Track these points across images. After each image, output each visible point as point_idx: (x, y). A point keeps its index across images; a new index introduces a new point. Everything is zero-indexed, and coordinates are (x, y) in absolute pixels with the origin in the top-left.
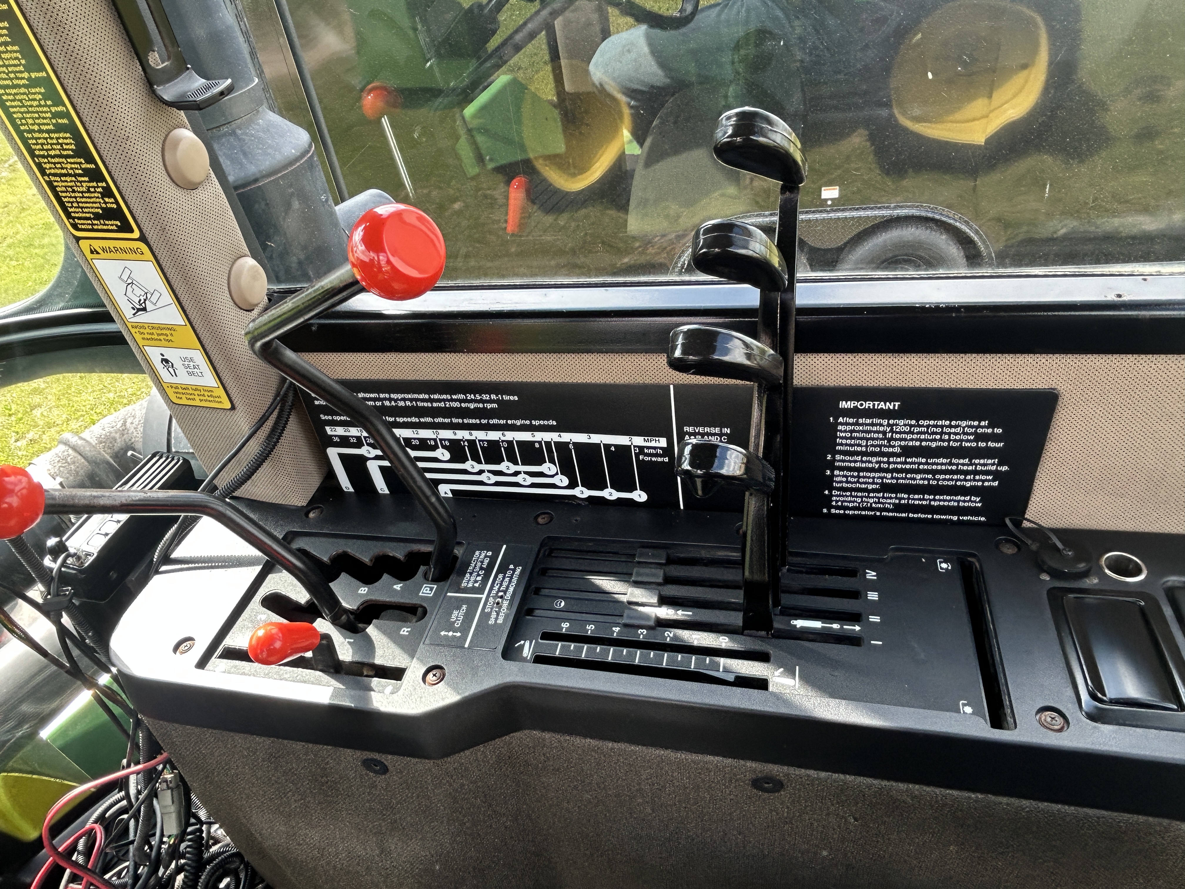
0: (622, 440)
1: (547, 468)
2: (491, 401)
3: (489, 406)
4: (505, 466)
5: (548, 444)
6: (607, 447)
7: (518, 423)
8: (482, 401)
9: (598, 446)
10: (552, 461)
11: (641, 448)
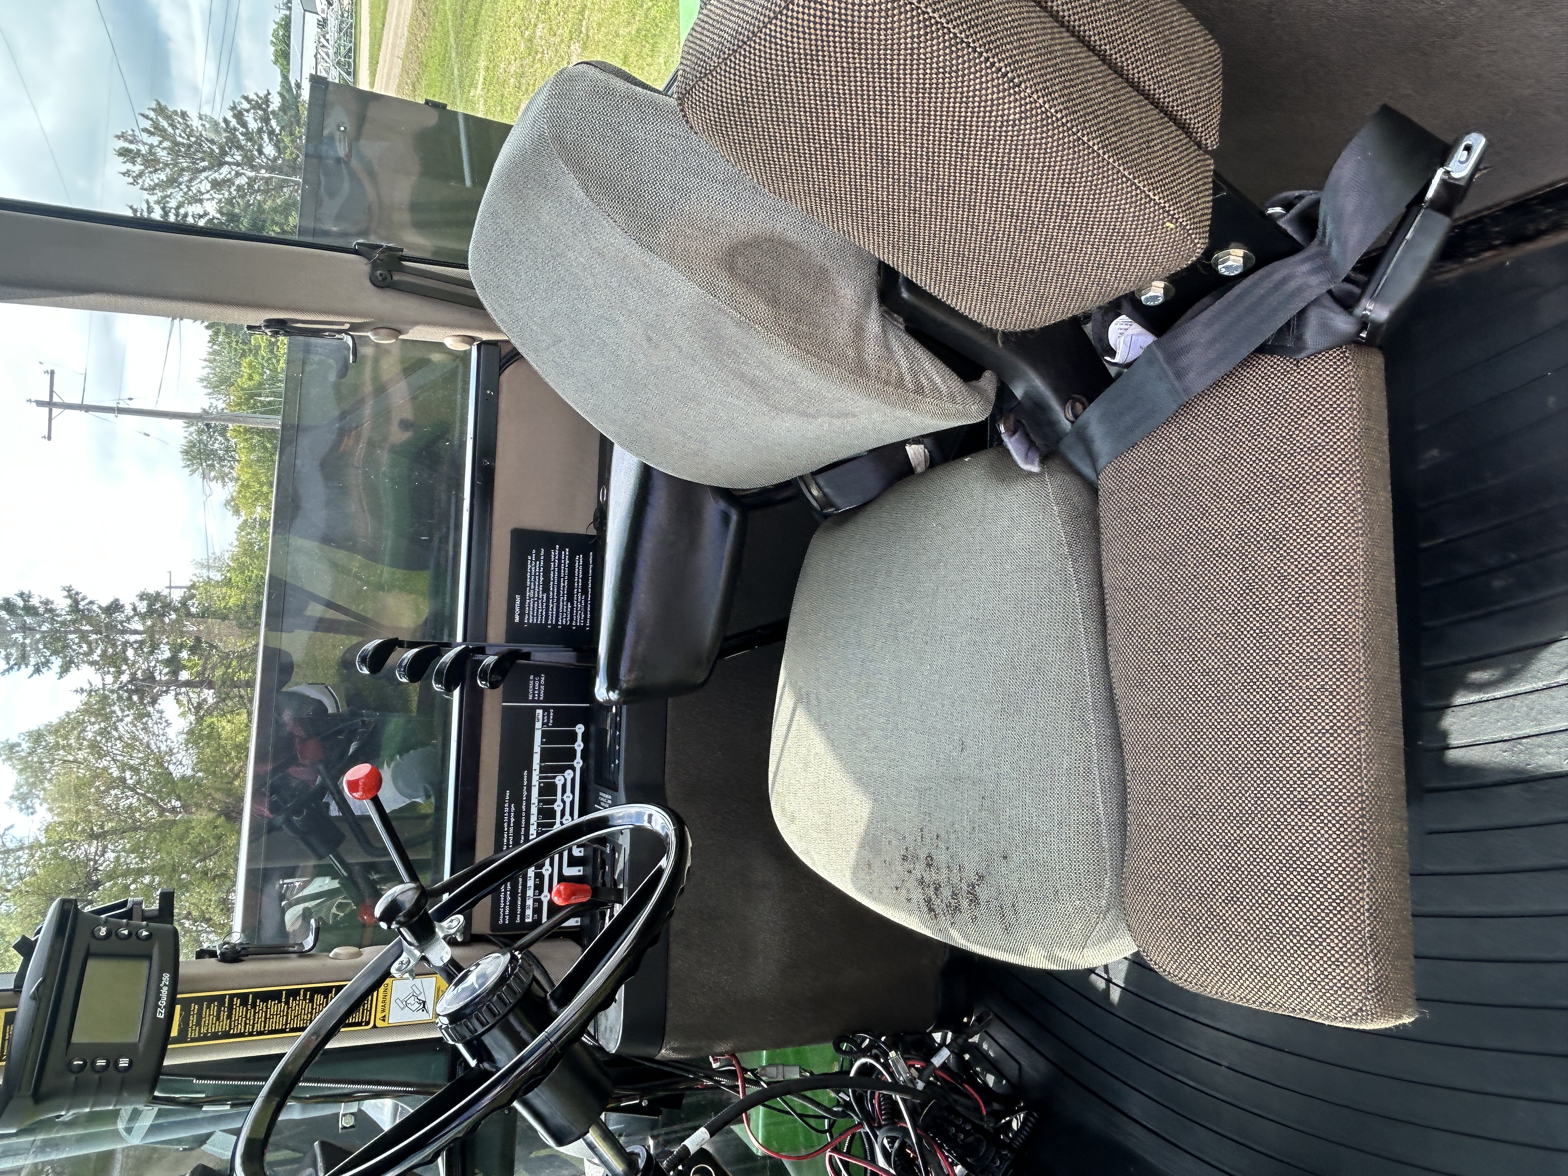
0: (538, 735)
1: (559, 781)
2: (510, 807)
3: (513, 809)
4: (558, 807)
5: (540, 778)
6: (542, 743)
7: (525, 793)
8: (510, 812)
9: (542, 750)
10: (554, 777)
11: (543, 724)
